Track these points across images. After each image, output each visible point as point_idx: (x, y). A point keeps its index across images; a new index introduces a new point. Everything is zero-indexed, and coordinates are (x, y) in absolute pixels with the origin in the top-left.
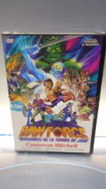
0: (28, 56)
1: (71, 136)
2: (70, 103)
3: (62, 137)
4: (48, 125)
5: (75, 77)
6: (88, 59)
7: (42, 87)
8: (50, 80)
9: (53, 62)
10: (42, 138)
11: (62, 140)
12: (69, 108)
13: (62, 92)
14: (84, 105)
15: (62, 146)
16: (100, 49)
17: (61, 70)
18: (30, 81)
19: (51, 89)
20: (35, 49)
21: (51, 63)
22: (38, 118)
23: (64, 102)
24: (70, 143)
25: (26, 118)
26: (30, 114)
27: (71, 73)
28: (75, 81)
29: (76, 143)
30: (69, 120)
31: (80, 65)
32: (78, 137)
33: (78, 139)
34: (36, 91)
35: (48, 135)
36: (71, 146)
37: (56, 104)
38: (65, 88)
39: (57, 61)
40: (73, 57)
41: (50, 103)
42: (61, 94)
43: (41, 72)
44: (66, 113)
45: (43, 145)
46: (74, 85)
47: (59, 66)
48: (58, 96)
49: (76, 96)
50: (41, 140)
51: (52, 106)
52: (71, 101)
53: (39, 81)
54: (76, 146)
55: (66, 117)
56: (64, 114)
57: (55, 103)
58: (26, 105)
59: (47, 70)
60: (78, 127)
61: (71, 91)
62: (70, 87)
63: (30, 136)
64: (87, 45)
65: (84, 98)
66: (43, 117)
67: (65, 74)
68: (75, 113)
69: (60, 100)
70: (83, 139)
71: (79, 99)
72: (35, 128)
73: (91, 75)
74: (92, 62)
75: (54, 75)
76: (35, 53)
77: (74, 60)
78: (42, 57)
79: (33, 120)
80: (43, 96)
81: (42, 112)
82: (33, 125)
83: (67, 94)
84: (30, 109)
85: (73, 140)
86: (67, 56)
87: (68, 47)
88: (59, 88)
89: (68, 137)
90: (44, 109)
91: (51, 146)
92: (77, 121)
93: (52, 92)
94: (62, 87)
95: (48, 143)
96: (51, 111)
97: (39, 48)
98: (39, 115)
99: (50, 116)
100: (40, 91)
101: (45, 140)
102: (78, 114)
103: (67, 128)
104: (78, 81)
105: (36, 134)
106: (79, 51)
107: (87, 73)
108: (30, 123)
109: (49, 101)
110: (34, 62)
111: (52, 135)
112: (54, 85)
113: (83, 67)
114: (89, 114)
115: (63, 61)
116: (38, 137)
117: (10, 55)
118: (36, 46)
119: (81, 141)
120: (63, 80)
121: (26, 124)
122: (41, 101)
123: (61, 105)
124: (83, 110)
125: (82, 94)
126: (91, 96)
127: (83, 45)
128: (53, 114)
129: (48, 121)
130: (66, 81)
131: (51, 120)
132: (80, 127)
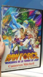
1: (31, 58)
2: (31, 40)
3: (27, 59)
4: (21, 52)
5: (33, 27)
7: (19, 32)
8: (22, 28)
9: (24, 20)
10: (17, 61)
11: (27, 61)
12: (30, 42)
14: (36, 40)
15: (27, 64)
16: (41, 16)
17: (27, 24)
18: (14, 29)
19: (23, 33)
20: (17, 14)
21: (23, 20)
22: (16, 49)
23: (28, 39)
24: (31, 62)
25: (10, 49)
26: (12, 47)
27: (31, 25)
28: (33, 29)
29: (33, 62)
30: (30, 48)
31: (34, 22)
32: (34, 58)
33: (34, 59)
34: (16, 34)
35: (20, 59)
36: (31, 64)
37: (25, 41)
39: (26, 20)
40: (32, 18)
41: (22, 40)
42: (27, 35)
43: (18, 24)
44: (29, 45)
45: (18, 65)
46: (33, 31)
47: (26, 22)
48: (26, 36)
49: (33, 36)
50: (17, 62)
51: (23, 42)
53: (18, 29)
54: (33, 63)
55: (29, 47)
56: (28, 46)
58: (11, 41)
59: (21, 23)
61: (31, 34)
62: (31, 32)
63: (11, 61)
64: (37, 14)
65: (37, 37)
66: (19, 48)
67: (29, 25)
68: (33, 45)
69: (27, 38)
70: (37, 59)
71: (35, 37)
72: (14, 54)
73: (39, 26)
74: (39, 21)
75: (24, 26)
77: (32, 20)
78: (20, 17)
80: (19, 37)
81: (18, 45)
85: (32, 60)
86: (29, 18)
87: (30, 14)
88: (26, 32)
89: (30, 59)
90: (19, 43)
92: (34, 49)
93: (23, 34)
95: (20, 63)
96: (23, 44)
97: (19, 13)
98: (17, 47)
100: (18, 34)
101: (19, 62)
103: (30, 53)
104: (34, 29)
106: (34, 16)
107: (37, 25)
108: (12, 52)
109: (22, 39)
110: (16, 19)
111: (23, 59)
112: (24, 31)
113: (36, 23)
114: (39, 45)
115: (28, 20)
116: (16, 60)
117: (5, 15)
118: (17, 12)
119: (36, 60)
120: (28, 28)
121: (9, 53)
122: (18, 39)
123: (27, 41)
124: (36, 43)
125: (36, 35)
126: (39, 36)
127: (35, 14)
128: (23, 46)
129: (21, 50)
130: (29, 29)
131: (22, 49)
132: (35, 52)
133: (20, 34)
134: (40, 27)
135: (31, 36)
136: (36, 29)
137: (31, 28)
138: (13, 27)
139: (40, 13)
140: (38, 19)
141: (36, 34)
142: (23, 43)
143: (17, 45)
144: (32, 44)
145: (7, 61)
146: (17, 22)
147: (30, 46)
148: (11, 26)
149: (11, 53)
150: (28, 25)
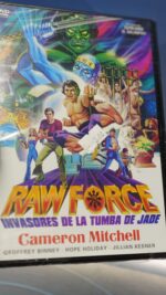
0: (35, 39)
1: (123, 210)
2: (113, 130)
3: (104, 213)
4: (71, 181)
5: (117, 80)
6: (133, 53)
7: (59, 95)
9: (78, 54)
10: (58, 217)
11: (105, 220)
12: (113, 140)
13: (98, 107)
15: (105, 237)
16: (149, 39)
17: (93, 67)
18: (36, 83)
19: (75, 101)
20: (48, 29)
21: (74, 55)
22: (51, 164)
23: (102, 126)
24: (124, 228)
25: (25, 164)
26: (33, 155)
28: (117, 86)
29: (135, 226)
30: (114, 166)
31: (123, 61)
32: (137, 210)
33: (138, 217)
34: (46, 104)
35: (73, 209)
36: (126, 237)
37: (86, 132)
38: (102, 99)
39: (84, 52)
41: (74, 130)
42: (95, 111)
44: (109, 152)
45: (62, 239)
46: (117, 95)
47: (88, 60)
48: (90, 115)
50: (56, 224)
51: (80, 136)
52: (115, 126)
53: (54, 84)
54: (136, 235)
55: (109, 159)
56: (104, 153)
57: (84, 130)
60: (134, 184)
61: (114, 105)
62: (111, 97)
63: (30, 214)
64: (129, 32)
65: (138, 119)
66: (62, 160)
67: (100, 74)
68: (125, 150)
69: (95, 123)
71: (130, 121)
72: (43, 188)
73: (143, 78)
74: (142, 58)
75: (81, 75)
76: (46, 35)
77: (111, 53)
78: (59, 43)
79: (38, 169)
80: (61, 115)
81: (59, 148)
82: (39, 182)
83: (106, 112)
84: (34, 143)
85: (129, 220)
86: (101, 46)
87: (101, 31)
88: (92, 99)
89: (117, 212)
90: (62, 142)
91: (81, 238)
92: (132, 168)
94: (97, 98)
95: (74, 230)
96: (78, 146)
97: (54, 29)
98: (53, 156)
99: (76, 157)
100: (56, 103)
101: (67, 222)
102: (131, 153)
103: (114, 187)
104: (123, 87)
105: (45, 207)
106: (119, 39)
107: (135, 75)
108: (32, 177)
109: (73, 124)
110: (44, 50)
111: (83, 210)
112: (82, 93)
113: (128, 65)
114: (151, 153)
115: (95, 53)
116: (50, 214)
118: (49, 24)
119: (146, 220)
121: (22, 180)
123: (97, 134)
124: (139, 144)
125: (133, 111)
126: (149, 117)
127: (123, 31)
128: (82, 153)
129: (72, 170)
130: (102, 86)
131: (79, 168)
132: (140, 184)
133: (65, 105)
134: (151, 82)
135: (112, 116)
136: (134, 90)
137: (110, 83)
138: (32, 77)
139: (142, 29)
140: (139, 53)
141: (135, 107)
142: (81, 142)
143: (53, 150)
144: (122, 147)
145: (13, 216)
146: (50, 59)
147: (112, 155)
148: (23, 73)
149: (28, 182)
150: (96, 71)
